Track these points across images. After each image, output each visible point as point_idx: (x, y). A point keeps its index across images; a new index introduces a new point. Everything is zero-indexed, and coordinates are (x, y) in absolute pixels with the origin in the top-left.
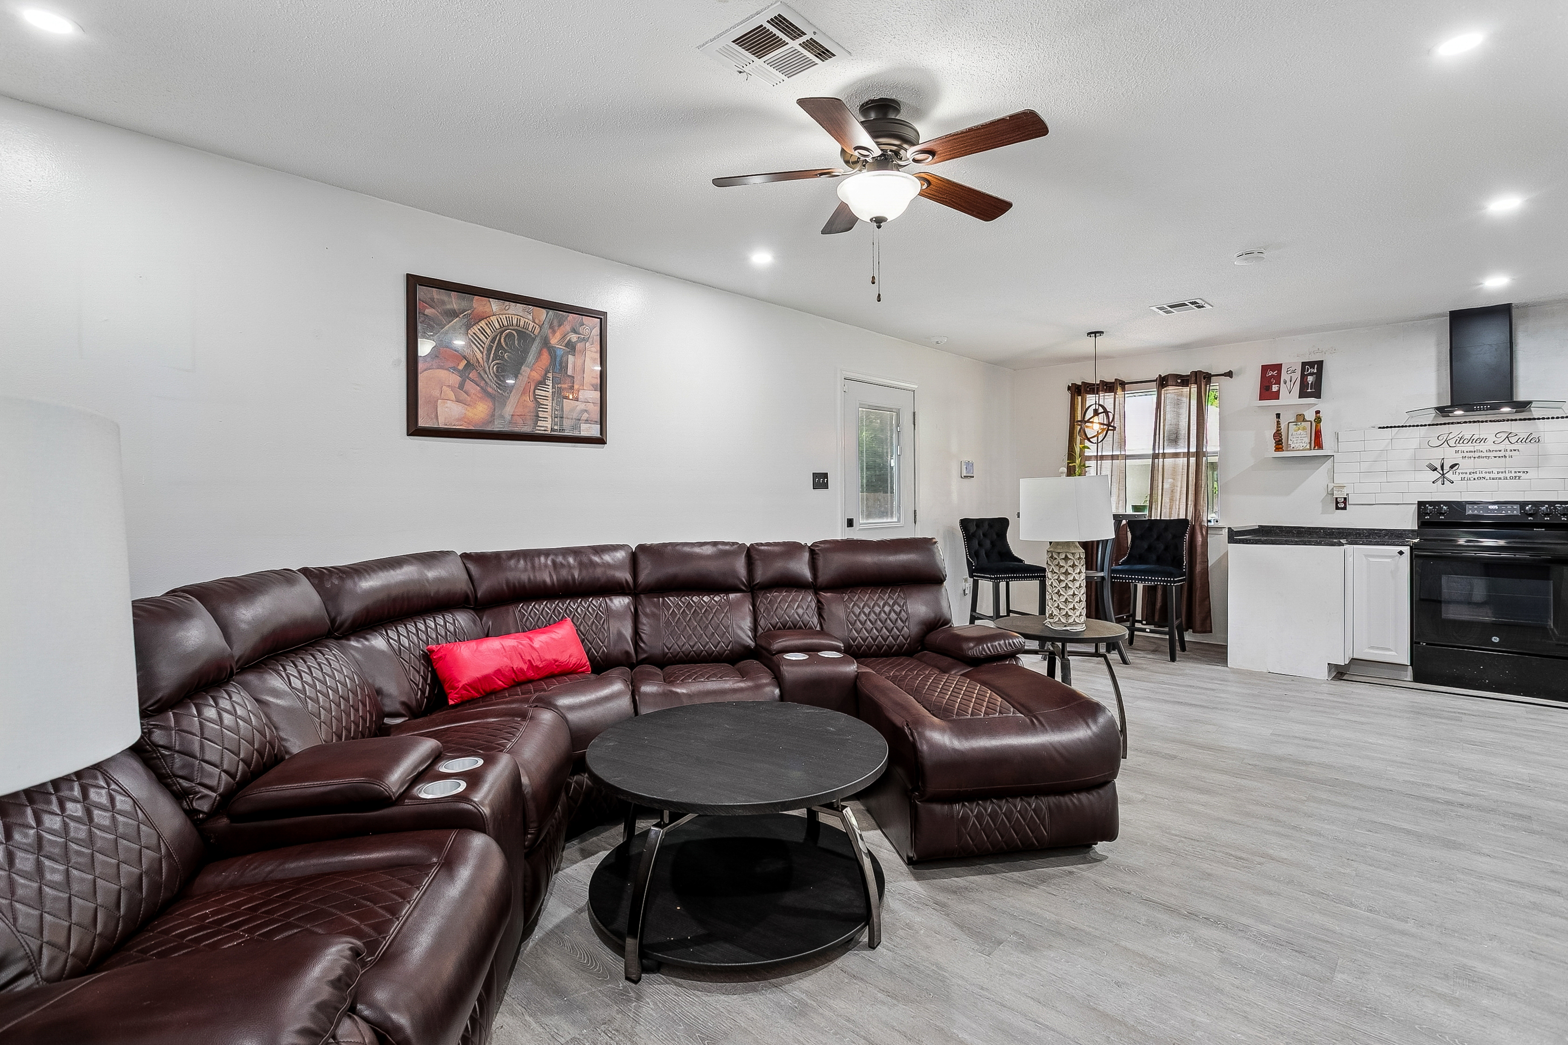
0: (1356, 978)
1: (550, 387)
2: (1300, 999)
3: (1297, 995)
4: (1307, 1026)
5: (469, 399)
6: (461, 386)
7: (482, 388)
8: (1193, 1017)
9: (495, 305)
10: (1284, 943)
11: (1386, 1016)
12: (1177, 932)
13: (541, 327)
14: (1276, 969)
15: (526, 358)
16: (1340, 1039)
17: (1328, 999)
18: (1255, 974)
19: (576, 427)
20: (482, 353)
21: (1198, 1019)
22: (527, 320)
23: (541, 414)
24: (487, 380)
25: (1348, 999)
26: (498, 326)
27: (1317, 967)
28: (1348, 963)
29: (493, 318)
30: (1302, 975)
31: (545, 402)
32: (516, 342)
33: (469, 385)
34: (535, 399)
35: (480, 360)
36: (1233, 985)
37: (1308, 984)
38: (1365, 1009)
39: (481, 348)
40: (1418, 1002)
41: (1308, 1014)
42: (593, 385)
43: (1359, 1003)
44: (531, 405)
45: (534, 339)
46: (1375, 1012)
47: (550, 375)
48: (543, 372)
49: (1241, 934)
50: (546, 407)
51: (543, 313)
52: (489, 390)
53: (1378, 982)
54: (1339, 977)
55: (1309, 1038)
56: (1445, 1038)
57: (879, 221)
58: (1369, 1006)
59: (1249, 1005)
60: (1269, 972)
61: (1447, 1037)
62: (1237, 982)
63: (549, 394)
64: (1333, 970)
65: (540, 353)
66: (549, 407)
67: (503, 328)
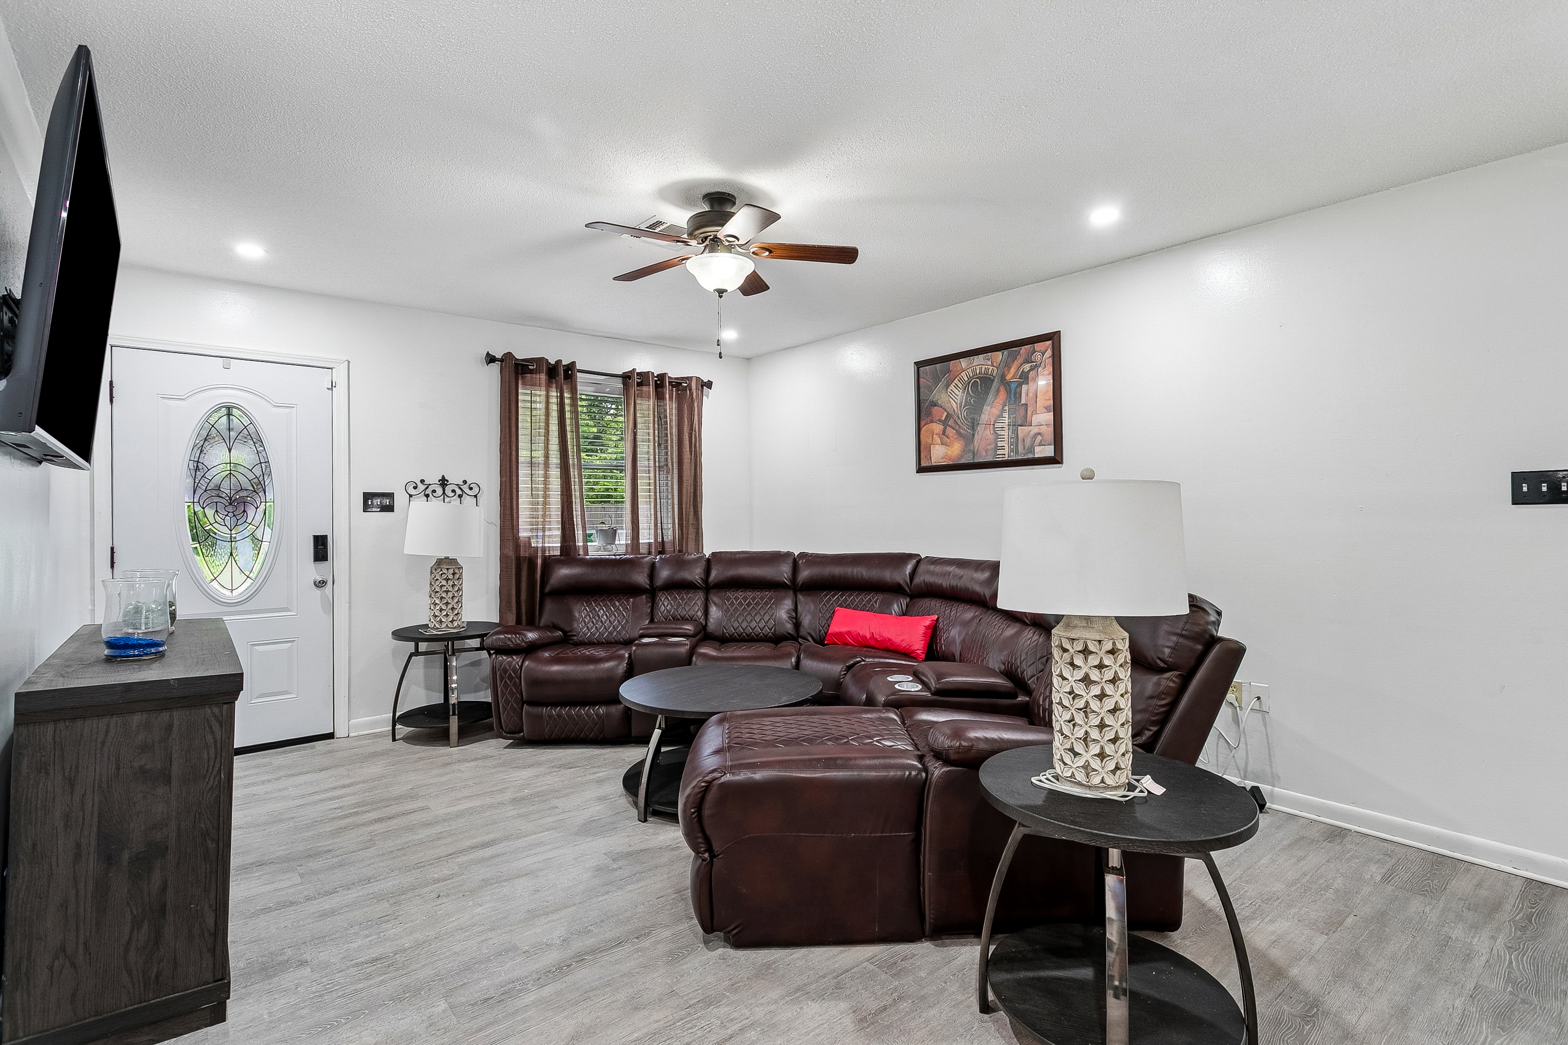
0: (432, 1015)
1: (1007, 419)
2: (449, 966)
3: (452, 967)
4: (429, 953)
5: (949, 441)
6: (944, 433)
7: (956, 431)
8: (484, 907)
9: (964, 362)
10: (503, 997)
11: (391, 1002)
12: (565, 941)
13: (997, 368)
14: (483, 972)
15: (987, 398)
16: (406, 962)
17: (434, 981)
18: (489, 957)
19: (1031, 450)
20: (957, 404)
21: (480, 908)
22: (987, 367)
23: (999, 444)
24: (960, 424)
25: (423, 993)
26: (966, 379)
27: (463, 999)
28: (448, 1024)
29: (963, 374)
30: (465, 984)
31: (1002, 433)
32: (979, 387)
33: (949, 430)
34: (995, 431)
35: (956, 409)
36: (490, 939)
37: (455, 981)
38: (407, 995)
39: (956, 400)
40: (377, 1034)
41: (435, 961)
42: (1046, 408)
43: (414, 996)
44: (992, 437)
45: (993, 381)
46: (400, 998)
47: (1006, 408)
48: (1001, 407)
49: (535, 976)
50: (1003, 437)
51: (999, 356)
52: (962, 431)
53: (415, 1027)
54: (443, 1005)
55: (421, 948)
56: (344, 1019)
57: (721, 292)
58: (407, 999)
59: (469, 937)
60: (484, 966)
61: (343, 1021)
62: (491, 942)
63: (1006, 426)
64: (452, 1007)
65: (998, 391)
66: (1006, 437)
67: (970, 378)
